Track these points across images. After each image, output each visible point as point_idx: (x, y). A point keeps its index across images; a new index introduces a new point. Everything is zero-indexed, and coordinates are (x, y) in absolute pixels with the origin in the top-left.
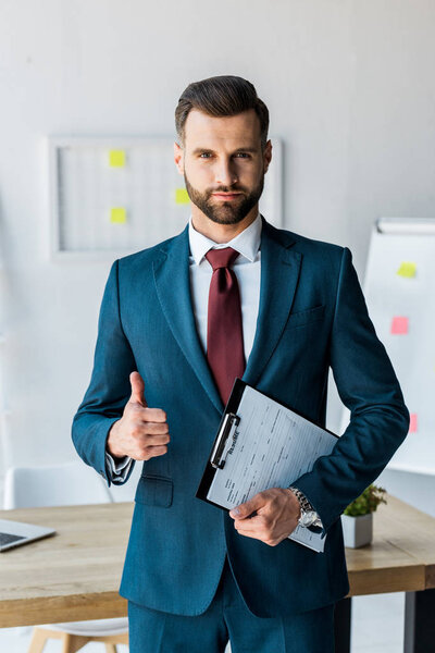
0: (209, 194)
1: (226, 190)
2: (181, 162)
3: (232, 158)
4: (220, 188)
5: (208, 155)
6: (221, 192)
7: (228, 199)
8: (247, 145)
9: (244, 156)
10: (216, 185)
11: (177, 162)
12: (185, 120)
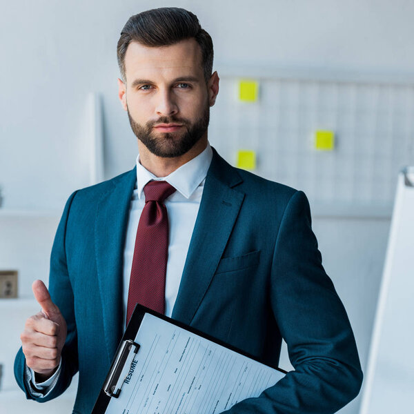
0: (150, 126)
1: (166, 121)
2: (124, 96)
3: (171, 88)
4: (161, 120)
5: (148, 86)
6: (162, 124)
7: (169, 130)
8: (187, 73)
9: (185, 86)
10: (157, 117)
11: (121, 96)
12: (124, 53)
